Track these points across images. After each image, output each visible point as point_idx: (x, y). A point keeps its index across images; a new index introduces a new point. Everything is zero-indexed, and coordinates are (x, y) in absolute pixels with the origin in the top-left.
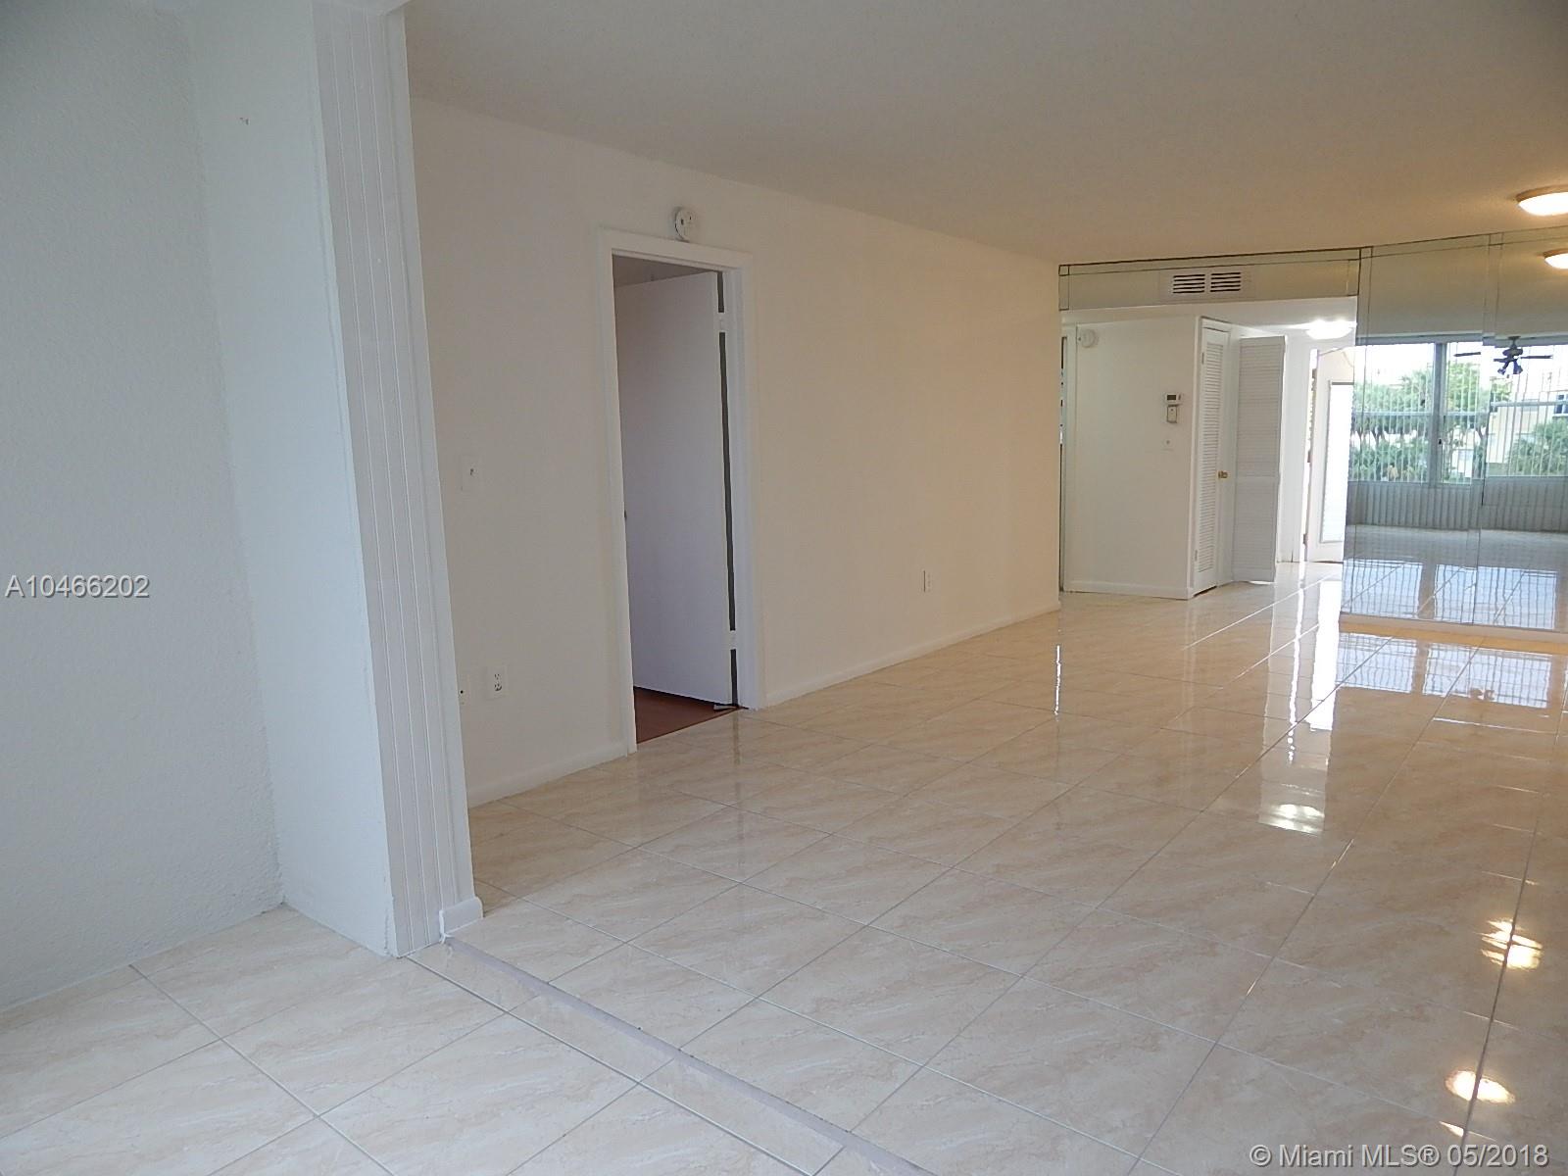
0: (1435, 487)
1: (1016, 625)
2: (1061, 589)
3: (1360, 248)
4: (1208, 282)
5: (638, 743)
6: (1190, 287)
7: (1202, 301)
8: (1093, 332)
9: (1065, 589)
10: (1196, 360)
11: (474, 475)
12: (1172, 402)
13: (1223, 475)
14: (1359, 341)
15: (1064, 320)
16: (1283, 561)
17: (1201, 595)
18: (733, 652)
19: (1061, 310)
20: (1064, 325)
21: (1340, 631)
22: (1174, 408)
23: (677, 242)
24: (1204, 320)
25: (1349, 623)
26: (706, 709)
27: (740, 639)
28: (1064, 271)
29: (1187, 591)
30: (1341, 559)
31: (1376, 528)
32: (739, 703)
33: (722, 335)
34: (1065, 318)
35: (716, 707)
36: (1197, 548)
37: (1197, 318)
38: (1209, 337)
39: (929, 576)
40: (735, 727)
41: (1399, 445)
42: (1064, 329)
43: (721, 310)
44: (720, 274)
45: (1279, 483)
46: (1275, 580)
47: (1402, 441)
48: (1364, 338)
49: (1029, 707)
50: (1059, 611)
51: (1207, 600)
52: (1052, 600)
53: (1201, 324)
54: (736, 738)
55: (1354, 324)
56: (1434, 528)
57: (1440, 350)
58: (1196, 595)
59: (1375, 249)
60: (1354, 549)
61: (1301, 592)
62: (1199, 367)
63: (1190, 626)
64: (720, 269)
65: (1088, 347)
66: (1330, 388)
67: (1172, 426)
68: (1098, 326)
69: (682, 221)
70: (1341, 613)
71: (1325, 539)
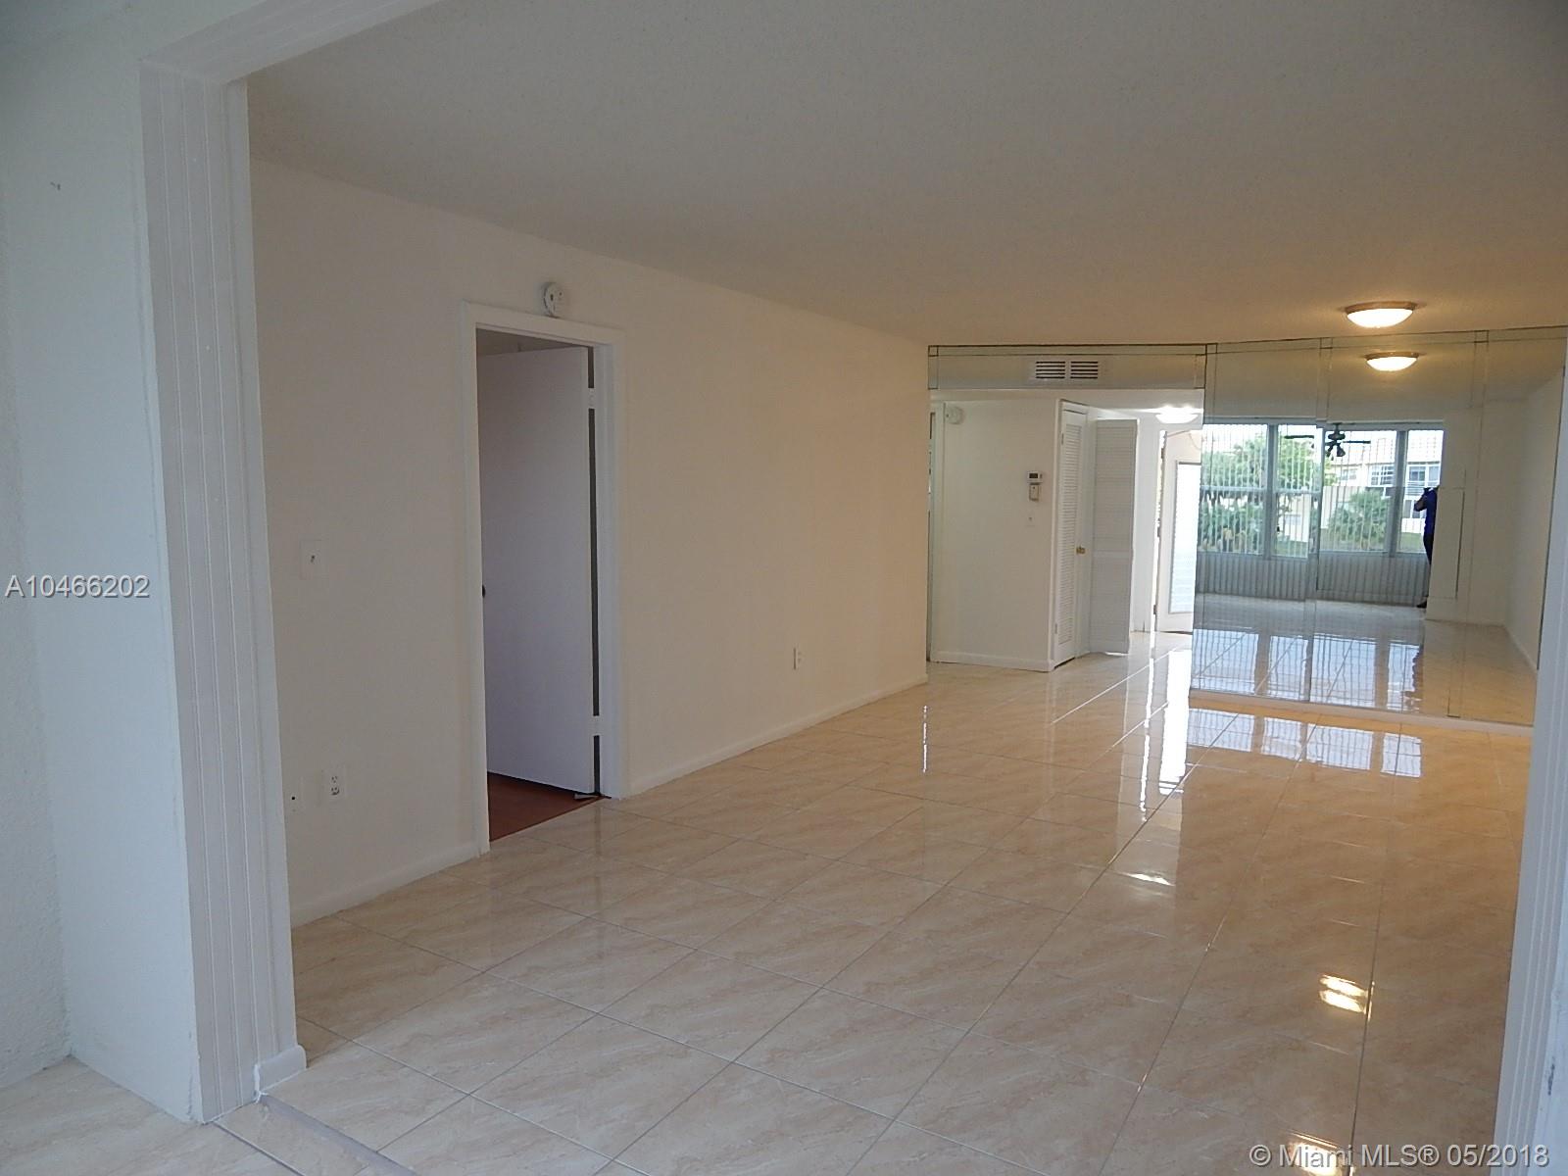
0: (1270, 559)
1: (883, 700)
2: (928, 660)
3: (1206, 345)
4: (1068, 368)
5: (491, 840)
6: (1053, 374)
7: (1061, 387)
8: (961, 411)
9: (932, 659)
10: (1056, 442)
11: (314, 561)
12: (1034, 480)
13: (1080, 550)
14: (1206, 421)
15: (933, 397)
16: (1135, 631)
17: (1063, 666)
18: (597, 738)
19: (929, 389)
20: (934, 401)
21: (1190, 707)
22: (1036, 487)
23: (544, 317)
24: (1064, 403)
25: (1198, 699)
26: (565, 799)
27: (604, 725)
28: (934, 351)
29: (1048, 664)
30: (1191, 630)
31: (1217, 596)
32: (601, 792)
33: (592, 412)
34: (934, 396)
35: (577, 796)
36: (1058, 621)
37: (1058, 401)
38: (1069, 418)
39: (799, 654)
40: (597, 821)
41: (1232, 509)
42: (933, 405)
43: (591, 385)
44: (591, 350)
45: (1132, 559)
46: (1129, 651)
47: (1235, 505)
48: (1209, 419)
49: (899, 794)
50: (926, 684)
51: (1066, 673)
52: (919, 673)
53: (1061, 406)
54: (598, 833)
55: (1202, 411)
56: (1268, 597)
57: (1272, 430)
58: (1056, 667)
59: (1219, 346)
60: (1204, 618)
61: (1151, 661)
62: (1059, 448)
63: (1050, 701)
64: (591, 345)
65: (955, 423)
66: (1177, 468)
67: (1034, 503)
68: (963, 404)
69: (552, 296)
70: (1191, 689)
71: (1172, 610)
